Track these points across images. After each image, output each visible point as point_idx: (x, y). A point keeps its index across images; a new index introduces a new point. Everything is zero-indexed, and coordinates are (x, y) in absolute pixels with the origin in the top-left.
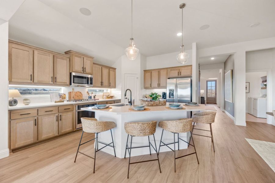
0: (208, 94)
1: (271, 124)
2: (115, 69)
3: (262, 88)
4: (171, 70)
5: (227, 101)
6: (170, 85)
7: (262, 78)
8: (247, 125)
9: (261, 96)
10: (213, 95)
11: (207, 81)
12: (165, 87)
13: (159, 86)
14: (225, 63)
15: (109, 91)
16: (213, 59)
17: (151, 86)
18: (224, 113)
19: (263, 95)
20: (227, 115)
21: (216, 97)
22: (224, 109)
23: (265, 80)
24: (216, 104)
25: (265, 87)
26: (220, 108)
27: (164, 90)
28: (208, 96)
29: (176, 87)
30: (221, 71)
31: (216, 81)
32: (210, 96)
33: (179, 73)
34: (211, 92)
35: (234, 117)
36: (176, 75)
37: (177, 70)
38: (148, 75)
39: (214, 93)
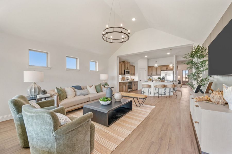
2: (134, 66)
4: (163, 67)
6: (163, 74)
12: (160, 75)
13: (157, 74)
15: (131, 77)
17: (152, 74)
27: (159, 76)
29: (166, 74)
31: (188, 70)
33: (167, 68)
36: (166, 69)
37: (166, 67)
38: (150, 69)
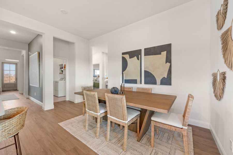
0: (5, 79)
1: (68, 100)
3: (60, 73)
5: (32, 86)
7: (60, 65)
8: (54, 107)
9: (59, 79)
10: (13, 81)
11: (3, 63)
14: (30, 45)
16: (13, 32)
18: (28, 99)
19: (61, 79)
20: (33, 102)
21: (17, 82)
22: (28, 95)
23: (62, 67)
24: (16, 90)
25: (62, 72)
26: (23, 94)
28: (5, 82)
30: (24, 52)
31: (16, 64)
32: (8, 82)
34: (10, 76)
35: (42, 102)
39: (14, 78)
